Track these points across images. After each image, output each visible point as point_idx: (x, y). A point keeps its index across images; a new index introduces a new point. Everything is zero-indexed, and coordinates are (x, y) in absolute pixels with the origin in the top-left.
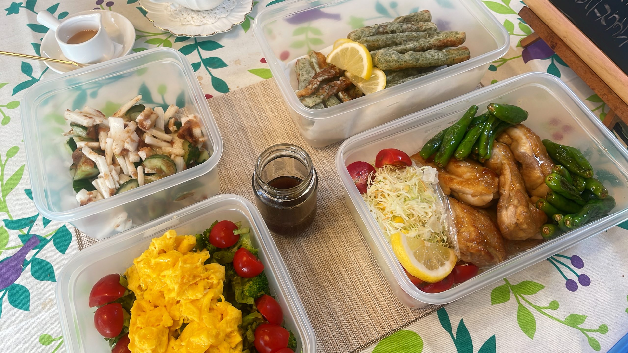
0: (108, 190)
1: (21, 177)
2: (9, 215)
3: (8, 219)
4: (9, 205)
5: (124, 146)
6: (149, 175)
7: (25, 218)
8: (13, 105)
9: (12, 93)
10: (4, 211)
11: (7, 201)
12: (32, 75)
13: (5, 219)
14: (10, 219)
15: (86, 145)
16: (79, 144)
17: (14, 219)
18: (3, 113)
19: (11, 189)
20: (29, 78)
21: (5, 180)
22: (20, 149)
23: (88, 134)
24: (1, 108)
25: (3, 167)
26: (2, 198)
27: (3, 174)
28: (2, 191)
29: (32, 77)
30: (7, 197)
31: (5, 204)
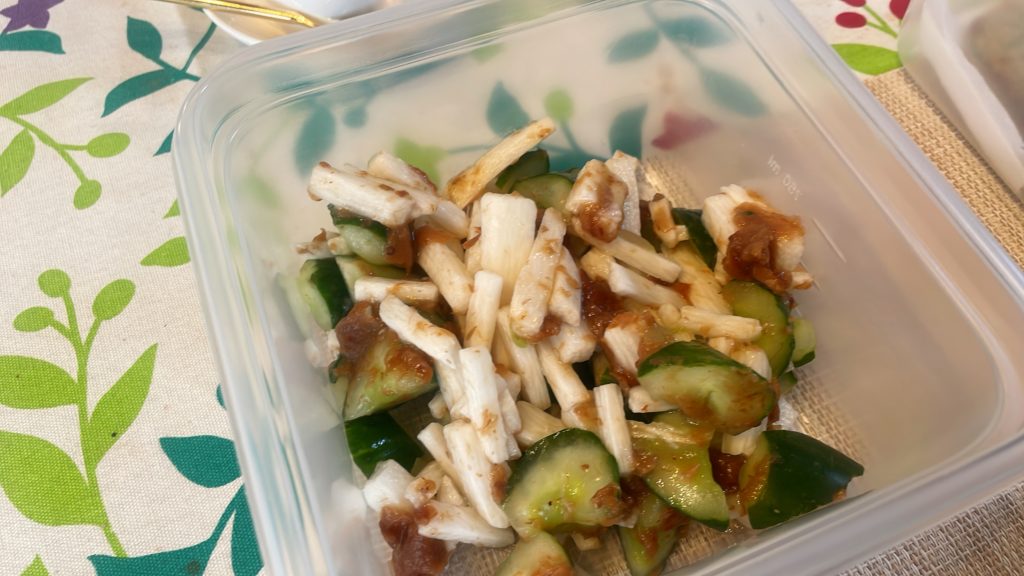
0: (486, 469)
1: (147, 389)
2: (112, 538)
3: (108, 554)
4: (109, 499)
5: (548, 305)
6: (647, 418)
7: (167, 550)
8: (109, 145)
9: (103, 109)
10: (93, 522)
11: (101, 481)
12: (163, 56)
13: (98, 552)
14: (111, 553)
15: (394, 293)
16: (365, 288)
17: (132, 553)
18: (76, 169)
19: (114, 435)
20: (153, 66)
21: (93, 400)
22: (137, 290)
23: (391, 251)
24: (71, 153)
25: (83, 351)
26: (82, 469)
27: (83, 376)
28: (84, 442)
29: (161, 63)
30: (100, 465)
31: (93, 492)
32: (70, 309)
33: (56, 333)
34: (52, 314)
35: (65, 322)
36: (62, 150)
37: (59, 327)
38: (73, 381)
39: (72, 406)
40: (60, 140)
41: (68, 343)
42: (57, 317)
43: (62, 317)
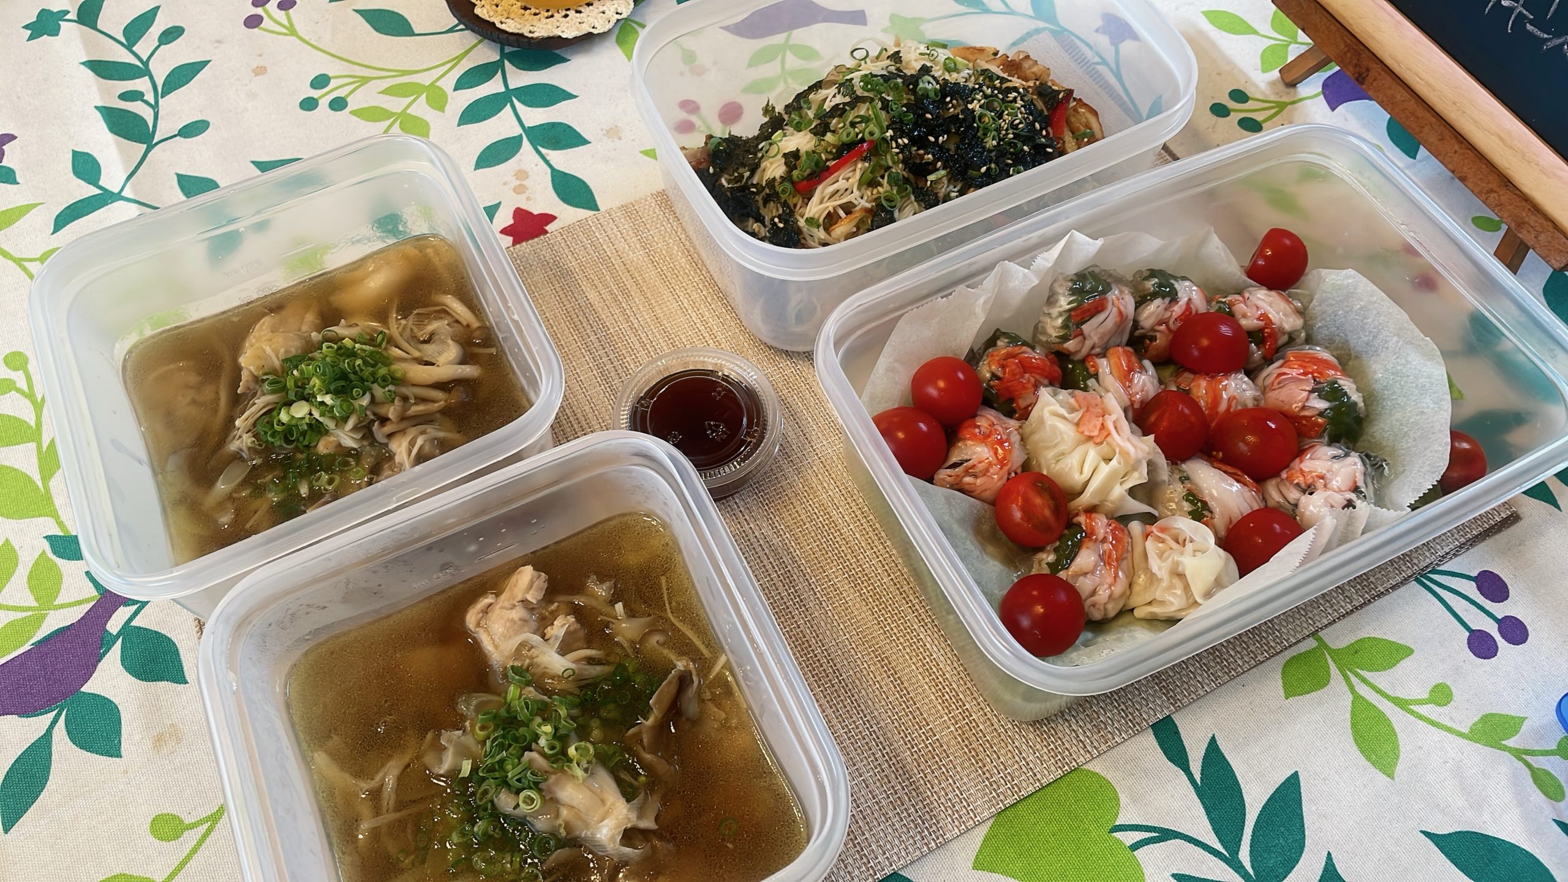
2: (61, 524)
3: (58, 534)
4: (59, 501)
9: (52, 228)
10: (47, 515)
11: (53, 490)
12: (101, 183)
13: (50, 534)
14: (61, 534)
24: (26, 264)
25: (38, 407)
26: (40, 484)
27: (39, 424)
28: (40, 467)
29: (100, 188)
30: (53, 480)
31: (48, 497)
32: (29, 378)
33: (18, 395)
34: (14, 383)
35: (26, 388)
36: (19, 262)
37: (19, 391)
38: (32, 428)
39: (30, 444)
40: (18, 255)
41: (27, 401)
42: (18, 385)
43: (22, 384)
